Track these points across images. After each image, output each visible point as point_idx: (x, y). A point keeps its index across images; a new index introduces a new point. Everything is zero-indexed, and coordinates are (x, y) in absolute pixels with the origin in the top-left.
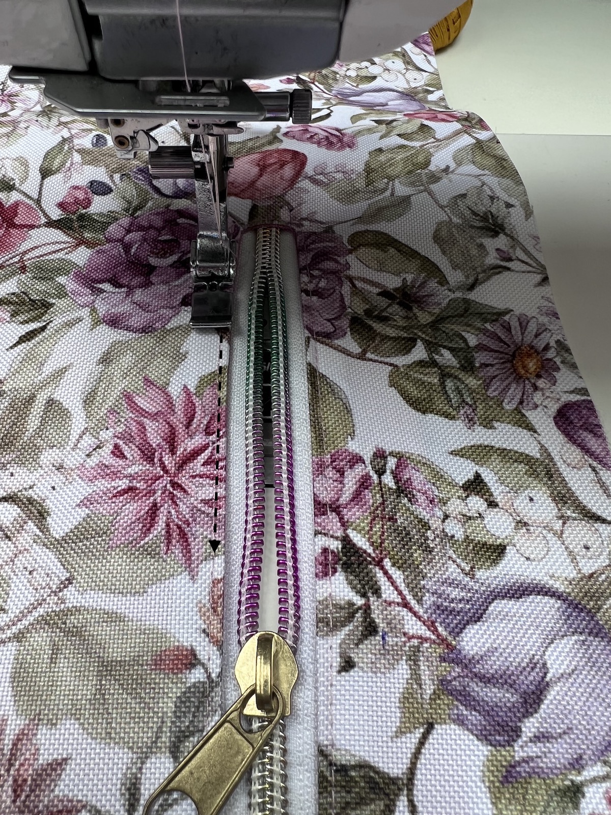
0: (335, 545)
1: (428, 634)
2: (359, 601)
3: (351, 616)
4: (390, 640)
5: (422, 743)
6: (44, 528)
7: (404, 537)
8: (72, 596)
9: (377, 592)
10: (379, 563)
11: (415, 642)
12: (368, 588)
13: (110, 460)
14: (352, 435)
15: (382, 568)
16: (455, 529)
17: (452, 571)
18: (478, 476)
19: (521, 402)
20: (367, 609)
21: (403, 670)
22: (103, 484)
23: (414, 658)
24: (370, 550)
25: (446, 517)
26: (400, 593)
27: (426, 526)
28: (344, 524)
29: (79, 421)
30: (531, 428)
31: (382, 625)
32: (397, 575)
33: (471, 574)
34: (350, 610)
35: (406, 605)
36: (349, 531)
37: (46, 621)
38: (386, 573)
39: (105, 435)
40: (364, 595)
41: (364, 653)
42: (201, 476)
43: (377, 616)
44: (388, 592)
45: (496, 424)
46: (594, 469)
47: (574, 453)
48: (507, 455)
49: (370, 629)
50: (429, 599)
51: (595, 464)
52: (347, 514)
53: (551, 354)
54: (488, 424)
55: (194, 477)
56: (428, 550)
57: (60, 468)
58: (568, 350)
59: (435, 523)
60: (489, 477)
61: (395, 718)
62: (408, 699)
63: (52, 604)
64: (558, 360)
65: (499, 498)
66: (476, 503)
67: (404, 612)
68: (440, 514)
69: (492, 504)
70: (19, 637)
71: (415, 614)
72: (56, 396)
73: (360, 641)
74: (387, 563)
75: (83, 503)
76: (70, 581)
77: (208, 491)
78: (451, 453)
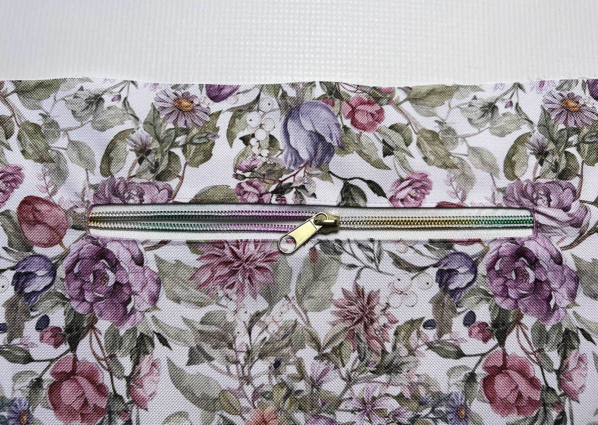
0: (275, 196)
1: (303, 170)
2: (294, 190)
3: (299, 193)
4: (306, 182)
5: (334, 175)
6: (264, 312)
7: (270, 172)
8: (292, 294)
9: (291, 184)
10: (281, 182)
11: (306, 174)
12: (289, 187)
13: (235, 289)
14: (227, 186)
15: (282, 181)
16: (265, 153)
17: (281, 157)
18: (241, 138)
19: (206, 113)
20: (296, 187)
21: (314, 179)
22: (247, 290)
23: (311, 175)
24: (276, 185)
25: (260, 155)
26: (291, 176)
27: (265, 163)
28: (267, 193)
29: (213, 308)
30: (219, 113)
31: (301, 184)
32: (285, 176)
33: (282, 151)
34: (297, 193)
35: (294, 175)
36: (270, 191)
37: (300, 303)
38: (285, 180)
39: (221, 294)
40: (292, 188)
41: (311, 190)
42: (244, 250)
43: (299, 185)
44: (291, 180)
45: (217, 126)
46: (239, 93)
47: (231, 99)
48: (231, 125)
49: (303, 187)
50: (292, 168)
51: (236, 92)
52: (263, 191)
53: (180, 94)
54: (217, 129)
55: (244, 253)
56: (275, 164)
57: (236, 312)
58: (177, 85)
59: (264, 160)
60: (242, 134)
61: (328, 183)
62: (322, 179)
63: (294, 302)
64: (183, 91)
65: (250, 132)
66: (253, 141)
67: (297, 176)
68: (260, 157)
69: (253, 136)
70: (305, 312)
71: (297, 173)
72: (199, 320)
73: (307, 190)
74: (281, 179)
75: (254, 296)
76: (286, 297)
77: (251, 247)
78: (231, 147)
